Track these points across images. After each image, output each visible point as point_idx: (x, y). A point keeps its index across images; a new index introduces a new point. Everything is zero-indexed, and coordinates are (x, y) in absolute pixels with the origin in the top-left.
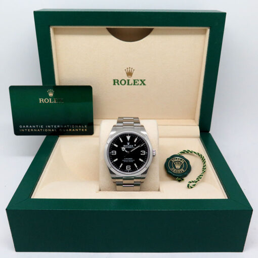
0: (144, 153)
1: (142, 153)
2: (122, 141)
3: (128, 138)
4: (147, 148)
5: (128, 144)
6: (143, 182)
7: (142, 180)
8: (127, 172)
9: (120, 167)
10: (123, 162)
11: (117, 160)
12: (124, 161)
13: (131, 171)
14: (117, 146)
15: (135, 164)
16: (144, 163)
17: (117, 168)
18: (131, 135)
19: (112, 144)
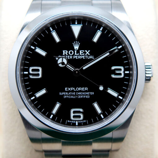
0: (121, 72)
1: (114, 72)
2: (57, 40)
3: (76, 29)
4: (128, 58)
5: (76, 47)
6: (117, 150)
7: (114, 146)
8: (74, 125)
9: (54, 111)
10: (61, 99)
11: (43, 92)
12: (65, 94)
13: (85, 124)
14: (43, 53)
15: (96, 105)
16: (121, 101)
17: (44, 114)
18: (84, 20)
19: (28, 49)
